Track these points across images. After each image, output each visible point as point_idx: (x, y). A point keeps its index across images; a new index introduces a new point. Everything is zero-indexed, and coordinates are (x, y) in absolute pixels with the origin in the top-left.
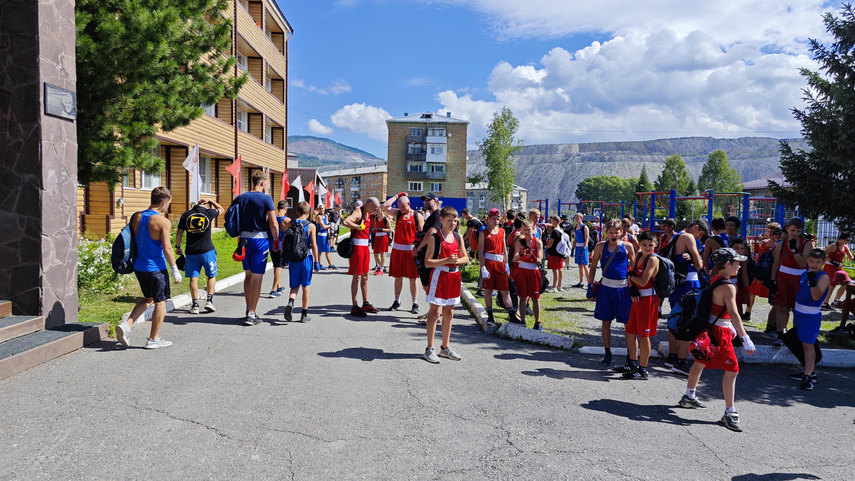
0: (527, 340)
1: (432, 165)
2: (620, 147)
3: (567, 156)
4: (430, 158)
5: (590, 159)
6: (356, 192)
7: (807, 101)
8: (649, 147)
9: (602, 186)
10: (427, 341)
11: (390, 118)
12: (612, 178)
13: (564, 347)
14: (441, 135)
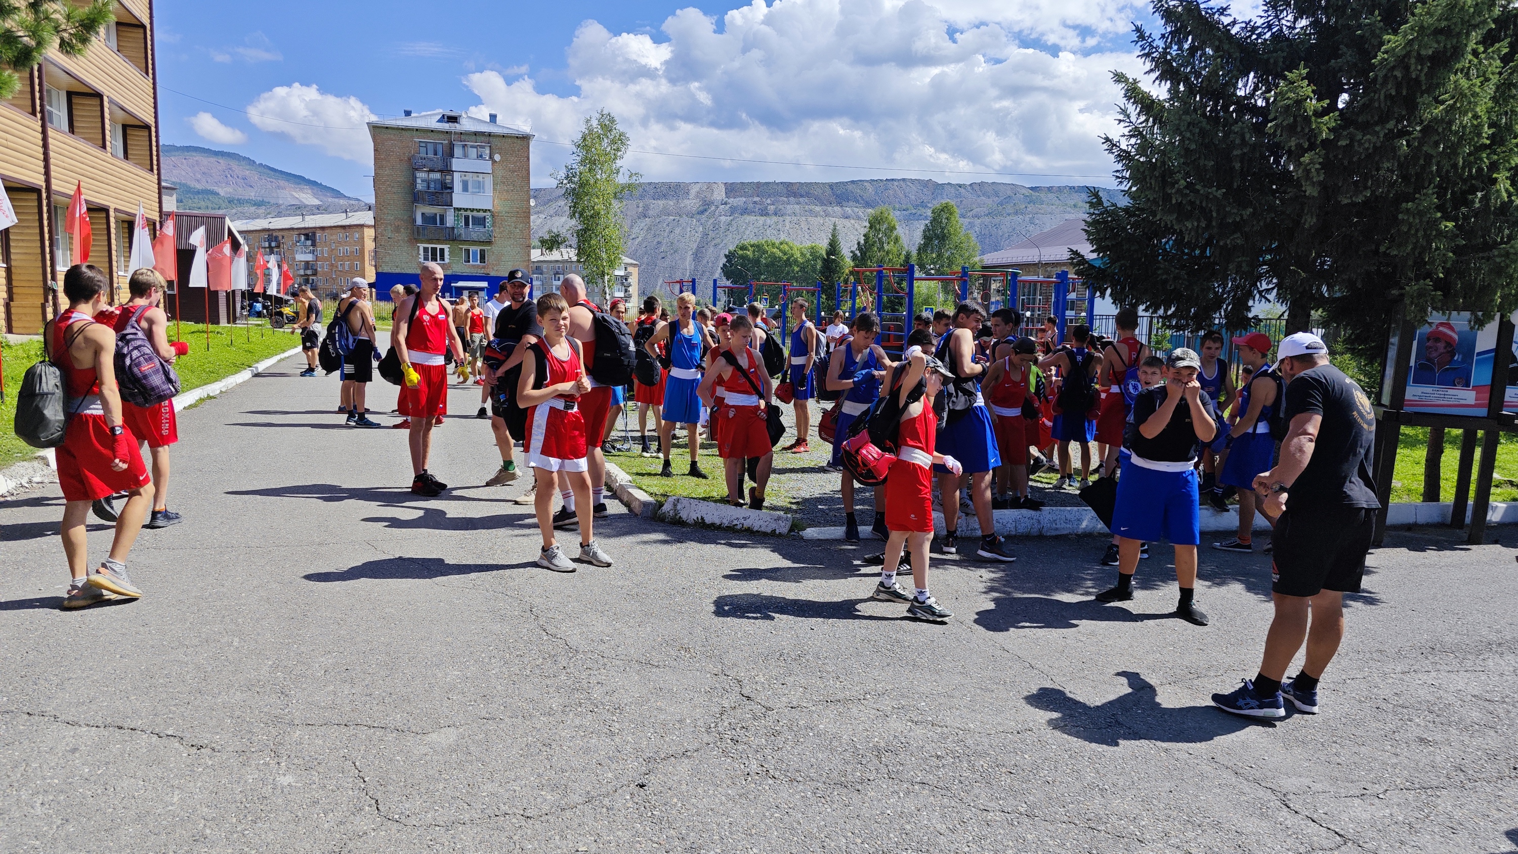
0: (713, 524)
1: (464, 213)
2: (794, 191)
3: (706, 206)
4: (460, 199)
5: (745, 211)
6: (307, 263)
7: (1122, 124)
8: (839, 192)
9: (766, 258)
10: (541, 536)
11: (374, 119)
12: (781, 243)
13: (777, 532)
14: (480, 157)
